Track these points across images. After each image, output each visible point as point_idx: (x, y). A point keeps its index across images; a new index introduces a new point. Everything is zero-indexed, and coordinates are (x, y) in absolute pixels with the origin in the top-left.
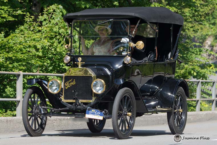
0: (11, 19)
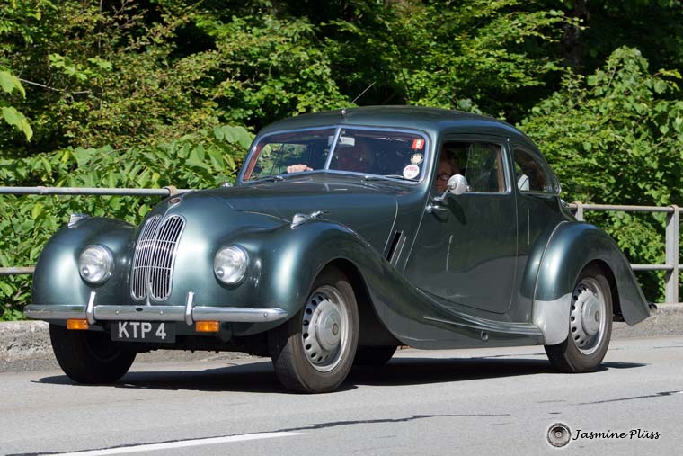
0: (531, 82)
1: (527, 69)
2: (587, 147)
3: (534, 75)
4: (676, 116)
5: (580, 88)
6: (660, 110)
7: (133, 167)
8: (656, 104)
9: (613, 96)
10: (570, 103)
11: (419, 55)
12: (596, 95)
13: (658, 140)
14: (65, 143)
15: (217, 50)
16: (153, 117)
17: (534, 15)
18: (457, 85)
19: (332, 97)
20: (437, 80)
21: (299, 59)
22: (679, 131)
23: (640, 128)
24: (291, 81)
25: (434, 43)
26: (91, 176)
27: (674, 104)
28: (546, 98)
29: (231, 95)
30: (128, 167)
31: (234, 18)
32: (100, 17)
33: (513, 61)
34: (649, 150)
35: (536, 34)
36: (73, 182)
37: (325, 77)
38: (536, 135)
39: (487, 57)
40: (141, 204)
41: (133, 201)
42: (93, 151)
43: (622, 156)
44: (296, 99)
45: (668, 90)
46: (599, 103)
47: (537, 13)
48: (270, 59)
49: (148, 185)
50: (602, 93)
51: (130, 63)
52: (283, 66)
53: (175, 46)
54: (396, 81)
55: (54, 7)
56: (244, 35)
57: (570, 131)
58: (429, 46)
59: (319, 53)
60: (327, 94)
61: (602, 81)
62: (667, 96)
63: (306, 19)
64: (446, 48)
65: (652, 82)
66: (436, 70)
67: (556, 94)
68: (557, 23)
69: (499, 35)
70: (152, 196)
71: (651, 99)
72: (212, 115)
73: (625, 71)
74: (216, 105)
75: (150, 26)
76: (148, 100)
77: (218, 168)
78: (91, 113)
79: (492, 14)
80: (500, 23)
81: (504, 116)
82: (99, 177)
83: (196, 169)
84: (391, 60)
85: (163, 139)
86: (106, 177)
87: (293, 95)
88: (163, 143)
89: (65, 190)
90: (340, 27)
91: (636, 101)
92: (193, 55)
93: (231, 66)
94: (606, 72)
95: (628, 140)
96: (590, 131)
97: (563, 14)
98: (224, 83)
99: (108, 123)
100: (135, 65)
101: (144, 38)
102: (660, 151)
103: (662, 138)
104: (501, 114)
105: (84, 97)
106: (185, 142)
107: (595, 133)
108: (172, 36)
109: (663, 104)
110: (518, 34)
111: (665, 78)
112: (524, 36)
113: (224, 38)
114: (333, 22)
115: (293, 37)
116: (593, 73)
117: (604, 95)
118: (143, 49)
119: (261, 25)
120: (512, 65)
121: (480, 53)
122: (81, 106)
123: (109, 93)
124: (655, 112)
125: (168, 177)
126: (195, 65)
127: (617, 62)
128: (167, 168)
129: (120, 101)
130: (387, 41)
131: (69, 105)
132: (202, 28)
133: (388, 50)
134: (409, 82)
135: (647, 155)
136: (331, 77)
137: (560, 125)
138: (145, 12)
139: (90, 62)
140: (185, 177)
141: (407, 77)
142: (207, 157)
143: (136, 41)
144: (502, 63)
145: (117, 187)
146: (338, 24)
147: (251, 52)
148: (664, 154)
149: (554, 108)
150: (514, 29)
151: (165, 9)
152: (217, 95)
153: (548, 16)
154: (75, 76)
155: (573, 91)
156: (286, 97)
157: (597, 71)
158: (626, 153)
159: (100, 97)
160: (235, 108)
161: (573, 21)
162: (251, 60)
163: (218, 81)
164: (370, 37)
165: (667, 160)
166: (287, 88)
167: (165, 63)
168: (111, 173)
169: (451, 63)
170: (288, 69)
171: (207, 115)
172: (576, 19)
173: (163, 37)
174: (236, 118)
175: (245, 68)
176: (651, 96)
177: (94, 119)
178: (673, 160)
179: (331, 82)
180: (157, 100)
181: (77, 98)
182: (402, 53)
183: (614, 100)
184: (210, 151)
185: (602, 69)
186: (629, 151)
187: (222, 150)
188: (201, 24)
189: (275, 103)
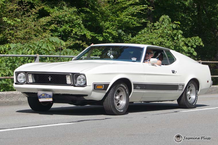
1: (137, 21)
2: (154, 43)
3: (139, 23)
4: (179, 34)
5: (152, 27)
6: (174, 33)
7: (27, 49)
8: (173, 31)
9: (161, 29)
10: (149, 31)
11: (107, 18)
12: (157, 28)
13: (174, 41)
14: (8, 42)
15: (50, 16)
16: (32, 35)
17: (139, 6)
18: (118, 26)
19: (82, 29)
20: (112, 24)
21: (73, 18)
22: (180, 38)
23: (169, 38)
24: (71, 25)
25: (111, 14)
26: (15, 51)
27: (178, 31)
28: (142, 29)
29: (54, 28)
30: (25, 49)
31: (55, 7)
32: (17, 7)
33: (133, 19)
34: (171, 44)
35: (140, 11)
36: (10, 53)
37: (80, 24)
38: (140, 40)
39: (126, 18)
40: (29, 59)
41: (26, 58)
42: (15, 44)
43: (164, 46)
44: (72, 30)
45: (177, 27)
46: (157, 31)
47: (140, 6)
48: (65, 19)
49: (31, 54)
50: (158, 28)
51: (26, 20)
52: (69, 20)
53: (38, 15)
54: (100, 25)
55: (4, 4)
56: (58, 12)
57: (149, 38)
58: (110, 15)
59: (79, 17)
60: (81, 28)
61: (158, 25)
62: (176, 29)
63: (75, 7)
64: (114, 16)
65: (172, 25)
66: (112, 22)
67: (145, 28)
68: (146, 8)
69: (129, 12)
70: (32, 57)
71: (172, 30)
72: (49, 34)
73: (165, 22)
74: (50, 31)
75: (31, 9)
76: (31, 30)
77: (50, 49)
78: (15, 34)
79: (127, 6)
80: (130, 9)
81: (131, 34)
82: (17, 51)
83: (44, 49)
84: (99, 19)
85: (35, 41)
86: (19, 51)
87: (72, 29)
88: (35, 42)
89: (7, 55)
90: (85, 10)
91: (168, 30)
92: (43, 17)
93: (54, 20)
94: (159, 22)
95: (165, 41)
96: (155, 39)
97: (147, 6)
98: (52, 25)
99: (19, 36)
100: (27, 20)
101: (30, 13)
102: (175, 44)
103: (175, 40)
104: (130, 34)
105: (13, 29)
106: (41, 42)
107: (156, 39)
108: (38, 12)
109: (175, 31)
110: (135, 11)
111: (176, 24)
112: (136, 12)
113: (52, 13)
114: (83, 8)
115: (71, 13)
116: (156, 22)
117: (159, 29)
118: (29, 16)
119: (62, 9)
120: (133, 20)
121: (124, 17)
122: (12, 32)
123: (20, 28)
124: (173, 33)
125: (36, 52)
126: (44, 20)
127: (162, 19)
128: (36, 49)
129: (23, 30)
130: (98, 14)
131: (9, 31)
132: (46, 10)
133: (98, 16)
134: (104, 25)
135: (171, 45)
136: (82, 24)
137: (146, 37)
138: (30, 5)
139: (14, 19)
140: (41, 51)
141: (104, 24)
142: (47, 46)
143: (27, 14)
144: (130, 20)
145: (22, 54)
146: (84, 9)
147: (60, 17)
148: (176, 45)
149: (145, 32)
150: (133, 10)
151: (35, 5)
152: (50, 29)
153: (143, 7)
154: (10, 23)
155: (150, 27)
156: (70, 29)
157: (157, 22)
158: (165, 45)
159: (17, 29)
160: (55, 32)
161: (150, 8)
162: (60, 19)
163: (50, 25)
164: (93, 12)
165: (177, 47)
166: (70, 27)
167: (36, 20)
168: (20, 50)
169: (116, 20)
170: (70, 21)
171: (47, 34)
172: (151, 7)
173: (35, 12)
174: (56, 35)
175: (58, 21)
176: (172, 29)
177: (16, 35)
178: (178, 47)
179: (82, 25)
180: (33, 30)
181: (11, 30)
182: (102, 17)
183: (161, 30)
184: (48, 44)
185: (158, 21)
186: (166, 44)
187: (51, 44)
188: (46, 9)
189: (66, 31)
